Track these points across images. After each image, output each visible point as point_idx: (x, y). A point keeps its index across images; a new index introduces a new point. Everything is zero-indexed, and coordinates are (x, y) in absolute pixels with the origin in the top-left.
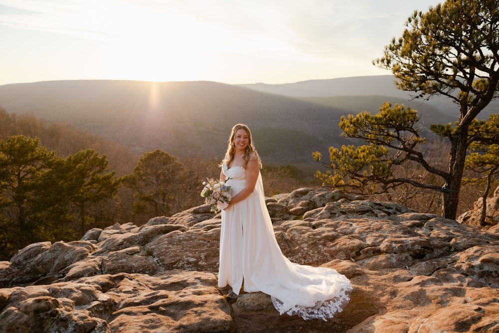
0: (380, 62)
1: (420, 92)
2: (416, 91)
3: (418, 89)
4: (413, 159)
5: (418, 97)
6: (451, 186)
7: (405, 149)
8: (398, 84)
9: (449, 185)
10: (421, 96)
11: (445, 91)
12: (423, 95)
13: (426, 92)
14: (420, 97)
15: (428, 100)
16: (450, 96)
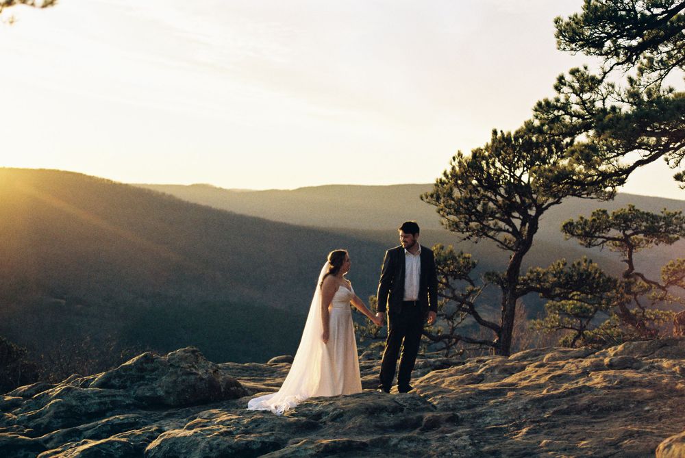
0: (429, 198)
1: (468, 234)
2: (463, 233)
3: (465, 230)
4: (465, 310)
5: (465, 239)
6: (502, 338)
7: (455, 298)
8: (442, 224)
9: (499, 339)
10: (468, 238)
11: (491, 233)
12: (471, 238)
13: (473, 234)
14: (467, 240)
15: (476, 242)
16: (496, 240)
